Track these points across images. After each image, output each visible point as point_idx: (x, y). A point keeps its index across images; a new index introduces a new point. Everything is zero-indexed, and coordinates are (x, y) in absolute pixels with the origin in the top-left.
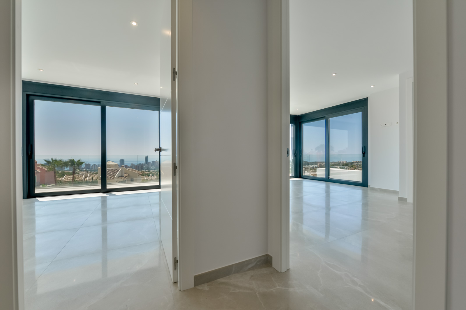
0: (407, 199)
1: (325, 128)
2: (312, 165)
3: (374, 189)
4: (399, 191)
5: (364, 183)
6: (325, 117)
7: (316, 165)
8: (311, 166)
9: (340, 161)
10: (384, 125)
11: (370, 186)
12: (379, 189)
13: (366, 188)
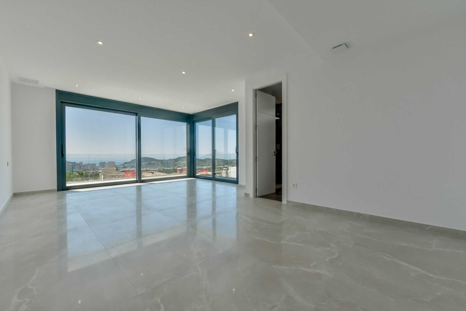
0: (250, 194)
1: (211, 127)
3: (241, 186)
5: (237, 181)
6: (211, 117)
13: (238, 184)
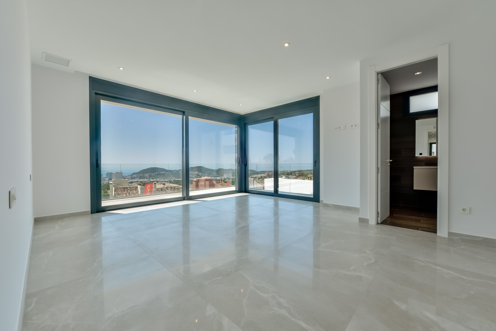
0: (368, 220)
2: (261, 174)
3: (326, 205)
4: (359, 208)
5: (315, 198)
6: (273, 118)
7: (264, 174)
8: (259, 176)
9: (285, 170)
10: (338, 128)
11: (322, 201)
12: (332, 205)
13: (318, 203)
